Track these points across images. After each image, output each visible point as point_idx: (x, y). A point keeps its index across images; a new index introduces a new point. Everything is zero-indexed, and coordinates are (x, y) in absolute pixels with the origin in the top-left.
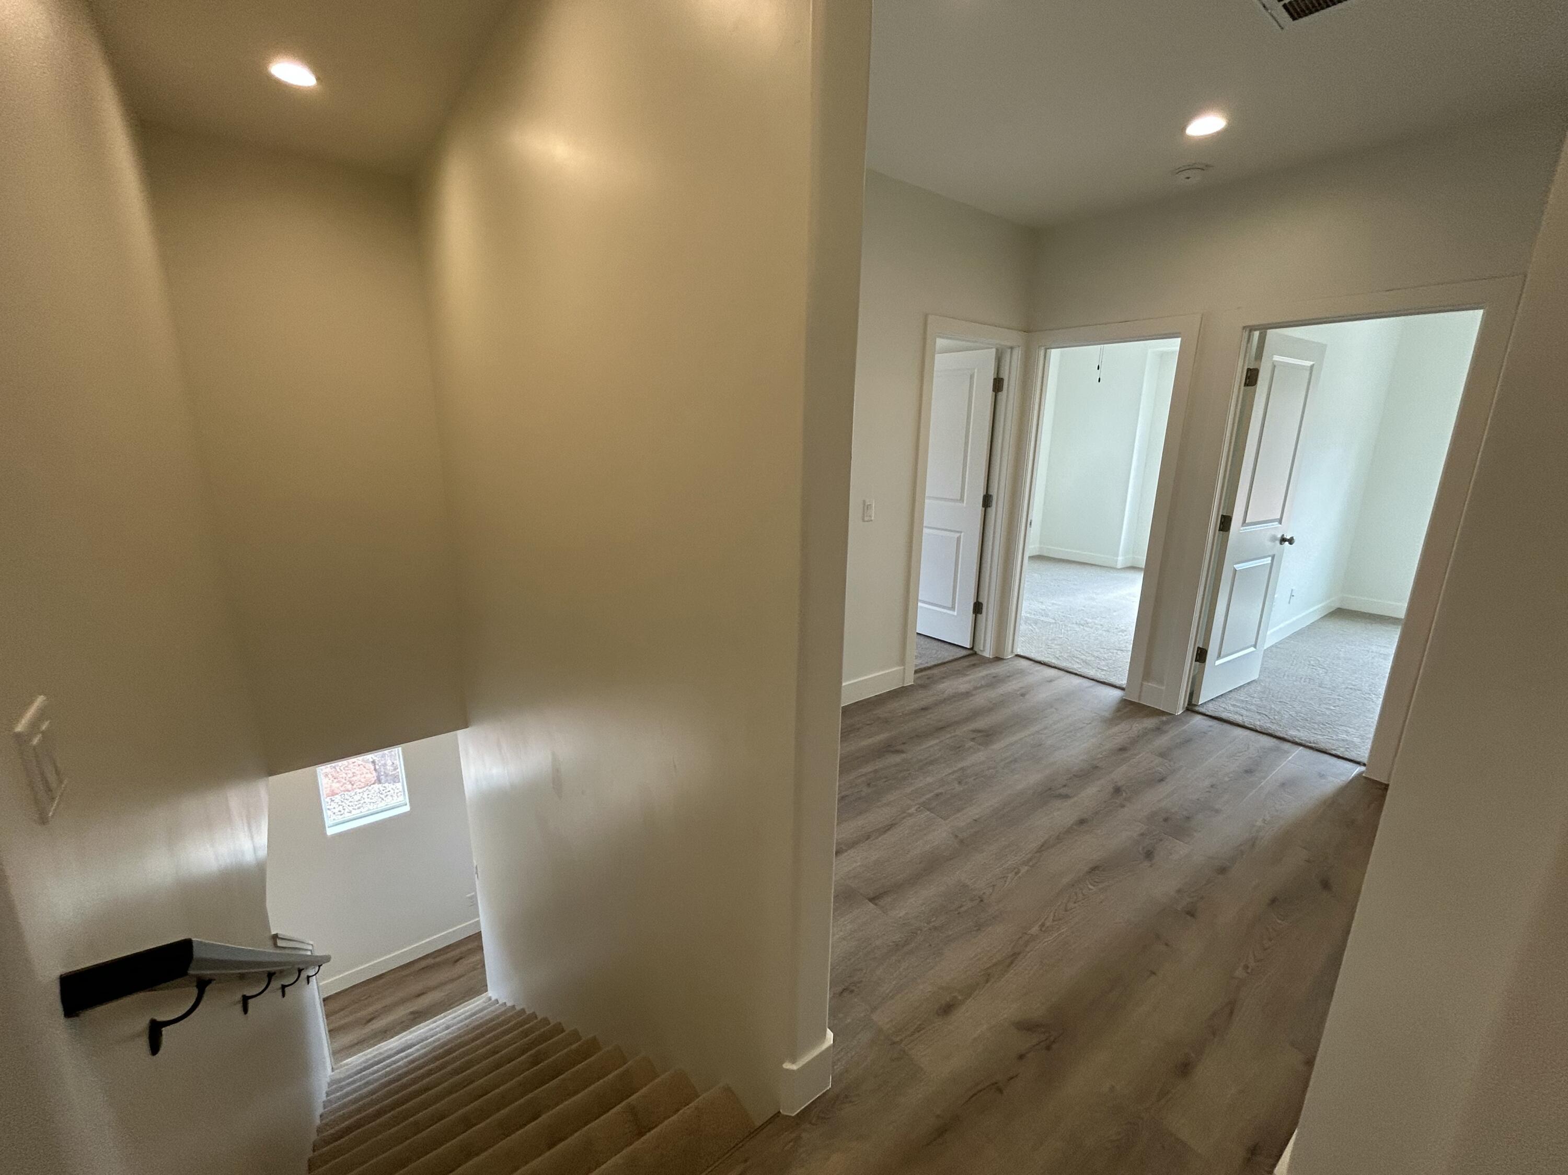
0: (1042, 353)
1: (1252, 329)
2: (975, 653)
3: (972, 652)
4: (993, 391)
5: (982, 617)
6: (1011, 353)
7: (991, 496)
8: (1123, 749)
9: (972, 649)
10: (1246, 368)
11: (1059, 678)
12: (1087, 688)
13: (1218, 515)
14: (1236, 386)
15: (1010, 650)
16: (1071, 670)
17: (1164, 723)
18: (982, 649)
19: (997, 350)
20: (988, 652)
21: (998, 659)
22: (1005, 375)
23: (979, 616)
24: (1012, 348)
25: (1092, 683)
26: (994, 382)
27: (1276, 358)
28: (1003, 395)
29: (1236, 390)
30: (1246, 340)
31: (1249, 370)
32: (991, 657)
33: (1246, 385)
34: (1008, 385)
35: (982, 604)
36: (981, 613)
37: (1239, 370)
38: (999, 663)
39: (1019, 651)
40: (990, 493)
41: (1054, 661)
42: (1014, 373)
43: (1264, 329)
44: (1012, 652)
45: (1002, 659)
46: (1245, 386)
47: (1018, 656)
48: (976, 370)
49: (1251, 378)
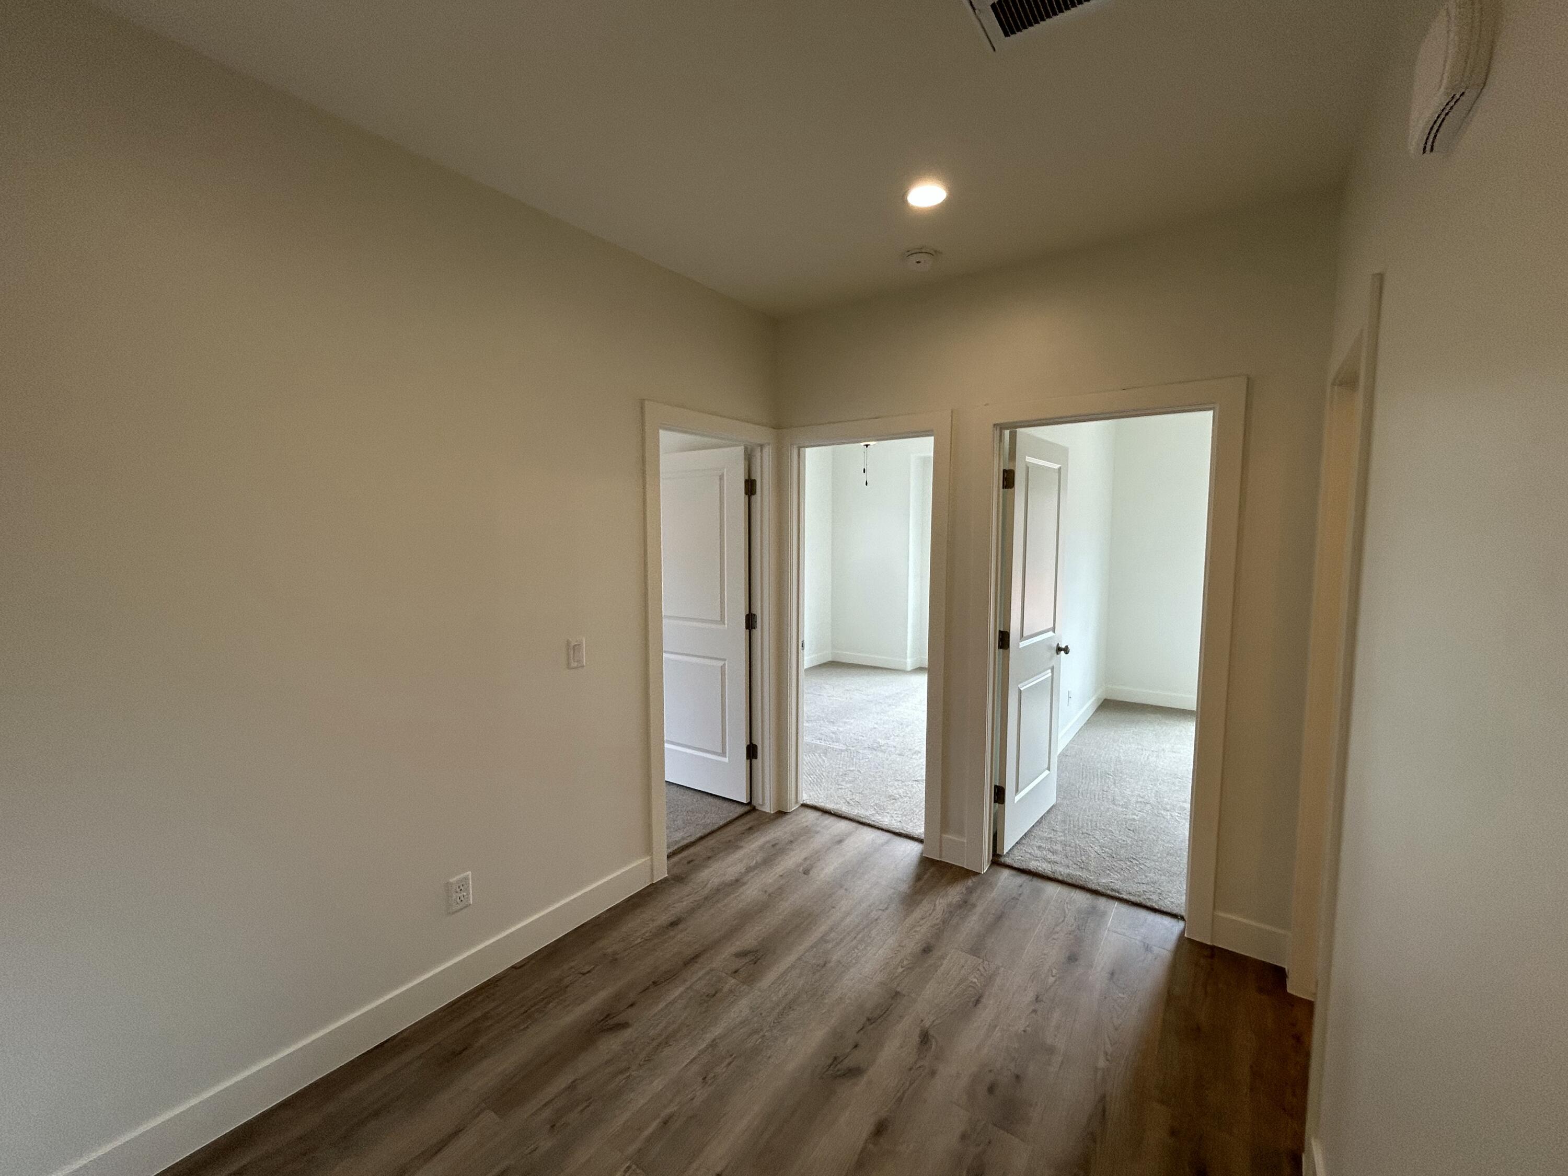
0: (795, 452)
1: (1001, 427)
2: (754, 809)
3: (750, 808)
4: (746, 493)
5: (757, 763)
6: (761, 450)
7: (754, 615)
8: (927, 950)
9: (750, 803)
10: (1002, 470)
11: (849, 834)
12: (883, 845)
13: (995, 631)
14: (995, 489)
15: (793, 800)
16: (864, 820)
17: (970, 891)
18: (761, 803)
19: (746, 449)
20: (768, 807)
21: (781, 814)
22: (757, 476)
23: (754, 761)
24: (762, 446)
25: (887, 836)
26: (745, 483)
27: (1029, 459)
28: (756, 499)
29: (995, 494)
30: (998, 438)
31: (1005, 471)
32: (772, 812)
33: (1005, 487)
34: (762, 485)
35: (756, 746)
36: (756, 758)
37: (996, 469)
38: (781, 821)
39: (805, 798)
40: (754, 612)
41: (844, 809)
42: (766, 475)
43: (1013, 427)
44: (797, 802)
45: (785, 813)
46: (1003, 488)
47: (804, 806)
48: (725, 470)
49: (1008, 480)
